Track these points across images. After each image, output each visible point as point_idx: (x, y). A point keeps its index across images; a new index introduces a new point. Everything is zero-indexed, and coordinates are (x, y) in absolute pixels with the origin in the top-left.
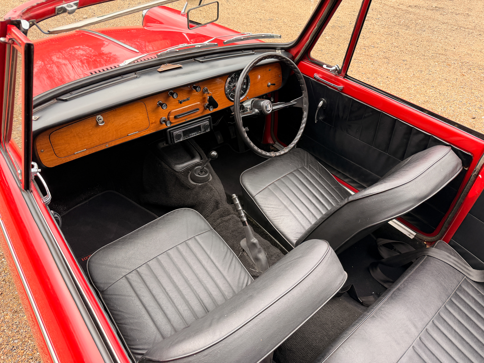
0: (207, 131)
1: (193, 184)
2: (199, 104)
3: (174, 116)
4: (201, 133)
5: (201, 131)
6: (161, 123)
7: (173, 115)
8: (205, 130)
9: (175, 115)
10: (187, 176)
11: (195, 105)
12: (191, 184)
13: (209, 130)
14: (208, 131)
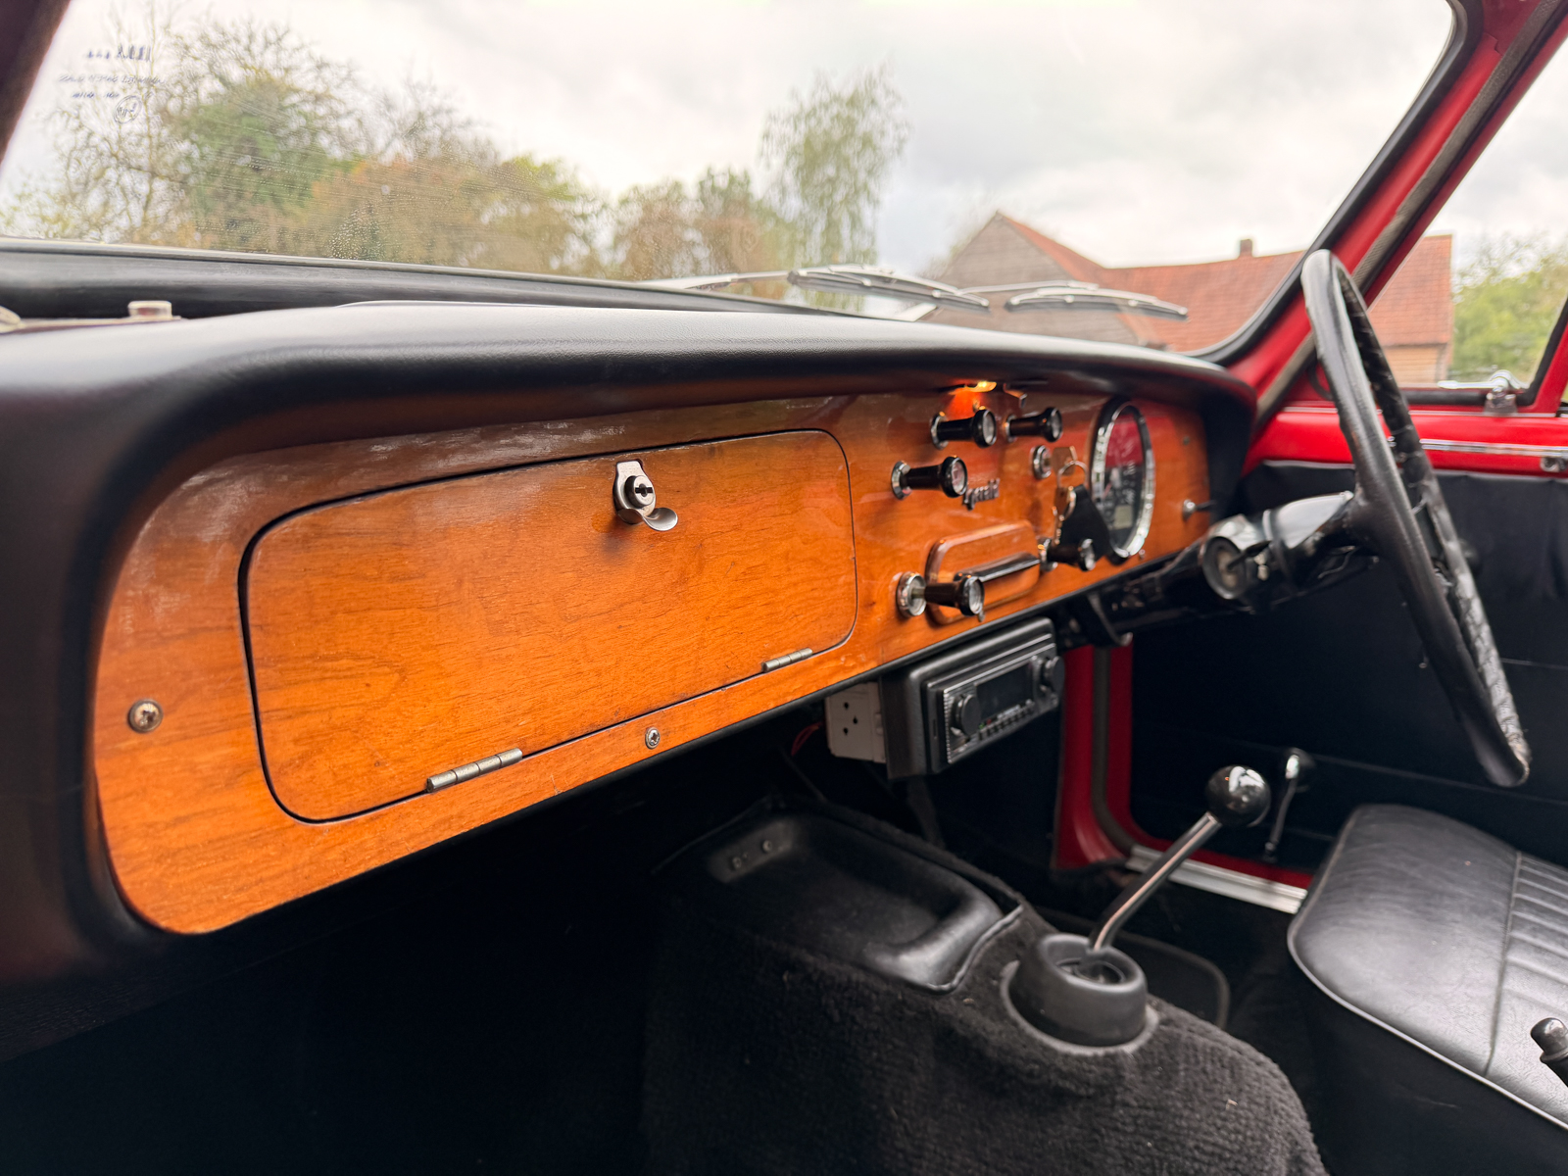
0: (1049, 706)
1: (1081, 1059)
4: (1036, 714)
5: (1033, 699)
6: (902, 615)
7: (949, 569)
9: (956, 570)
10: (1002, 1015)
12: (1067, 1056)
13: (1054, 705)
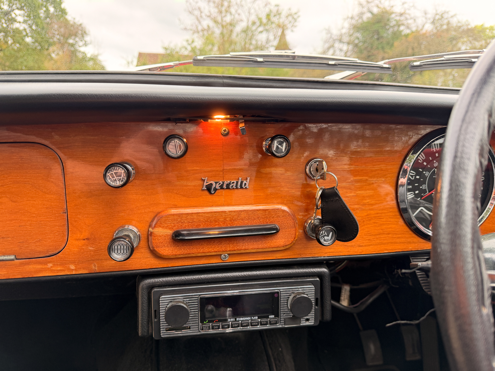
0: (304, 323)
2: (284, 211)
3: (170, 232)
4: (279, 326)
5: (277, 315)
7: (166, 228)
8: (295, 318)
9: (175, 229)
11: (265, 210)
13: (311, 323)
14: (307, 323)
